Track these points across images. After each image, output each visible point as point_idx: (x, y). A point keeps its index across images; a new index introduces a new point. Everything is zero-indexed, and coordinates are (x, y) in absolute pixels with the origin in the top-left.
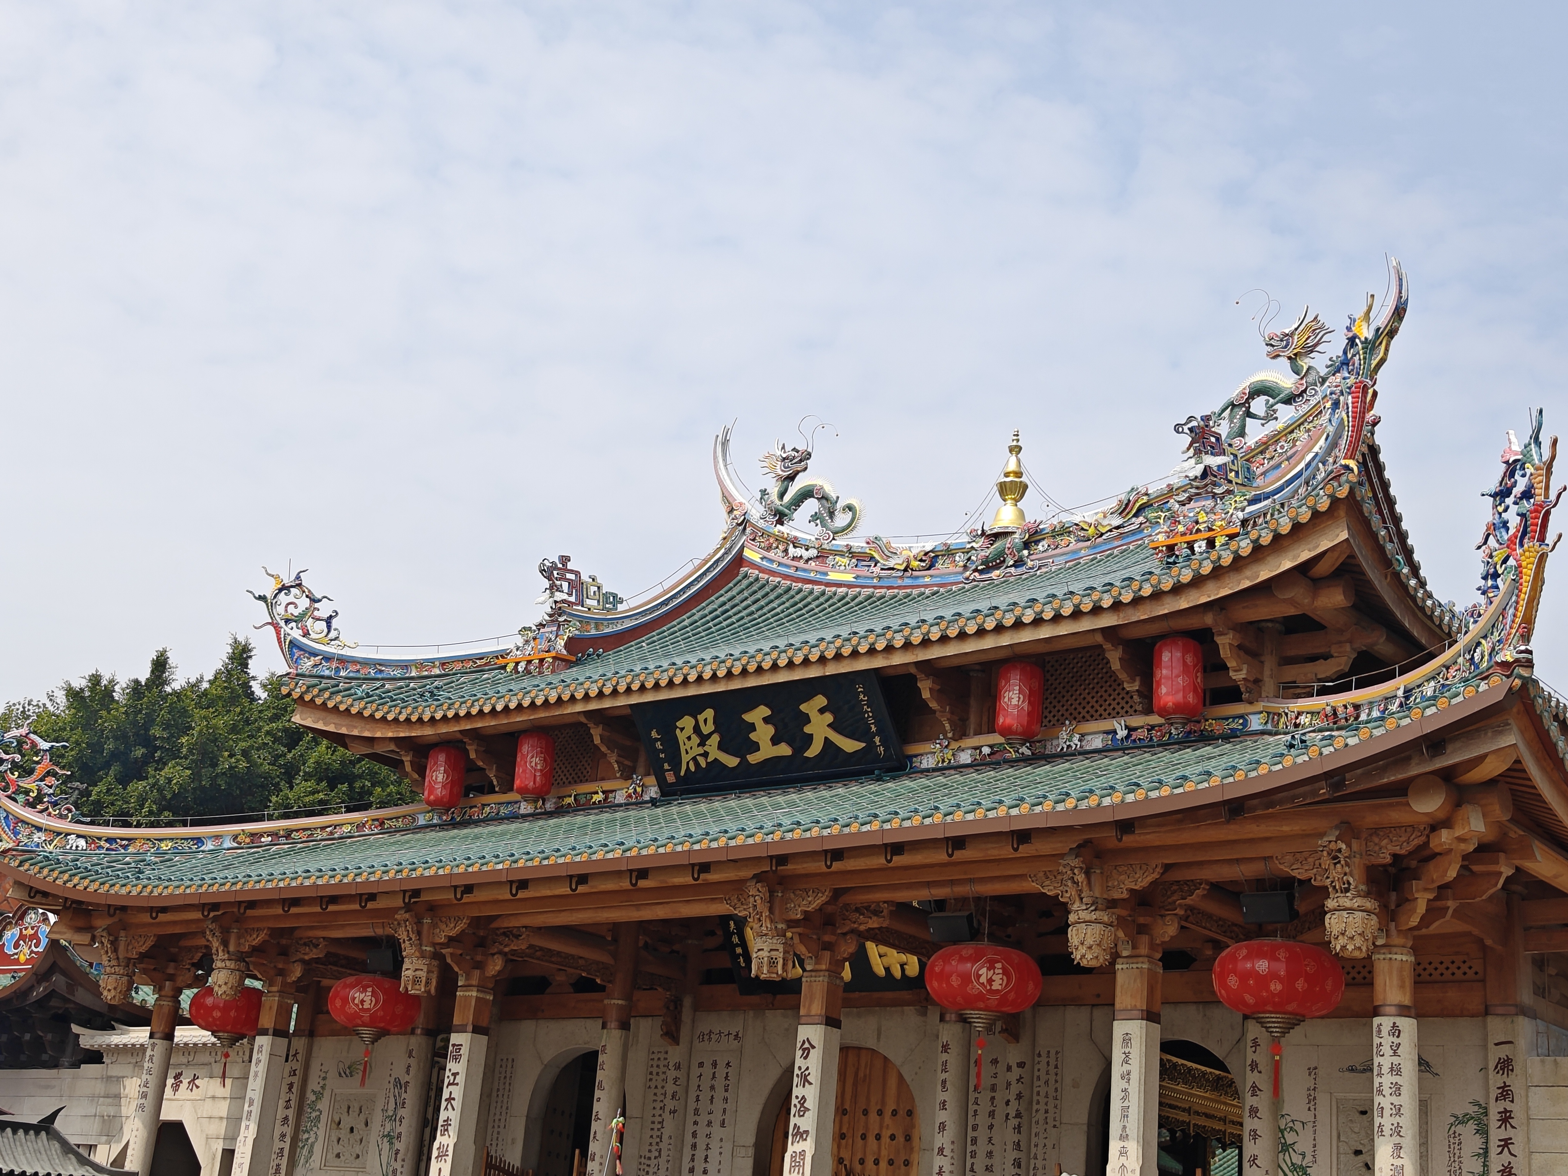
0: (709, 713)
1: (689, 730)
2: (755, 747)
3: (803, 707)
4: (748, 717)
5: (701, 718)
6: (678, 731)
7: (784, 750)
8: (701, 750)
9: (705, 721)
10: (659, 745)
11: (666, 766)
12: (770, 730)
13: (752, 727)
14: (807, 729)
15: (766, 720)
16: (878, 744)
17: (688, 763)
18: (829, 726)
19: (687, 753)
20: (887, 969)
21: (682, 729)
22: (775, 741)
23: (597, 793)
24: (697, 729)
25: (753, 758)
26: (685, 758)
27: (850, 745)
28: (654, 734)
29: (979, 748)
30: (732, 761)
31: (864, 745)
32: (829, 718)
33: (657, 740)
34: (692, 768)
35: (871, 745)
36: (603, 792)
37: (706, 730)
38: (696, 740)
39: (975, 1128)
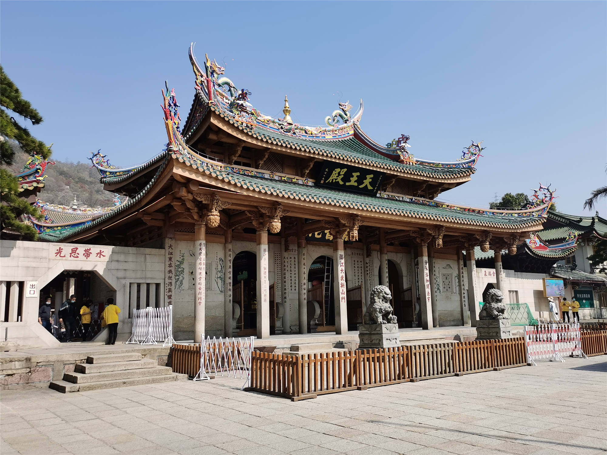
0: (345, 170)
1: (337, 172)
2: (350, 181)
3: (367, 176)
4: (353, 174)
5: (342, 170)
7: (356, 184)
8: (336, 178)
10: (326, 173)
11: (323, 179)
12: (356, 179)
13: (353, 176)
14: (364, 181)
15: (357, 176)
17: (330, 180)
18: (369, 182)
21: (335, 171)
22: (355, 182)
23: (294, 179)
24: (339, 173)
25: (347, 184)
26: (331, 178)
27: (370, 188)
28: (327, 170)
29: (389, 195)
30: (341, 183)
32: (371, 180)
35: (374, 189)
36: (296, 179)
37: (341, 173)
38: (337, 175)
39: (358, 276)
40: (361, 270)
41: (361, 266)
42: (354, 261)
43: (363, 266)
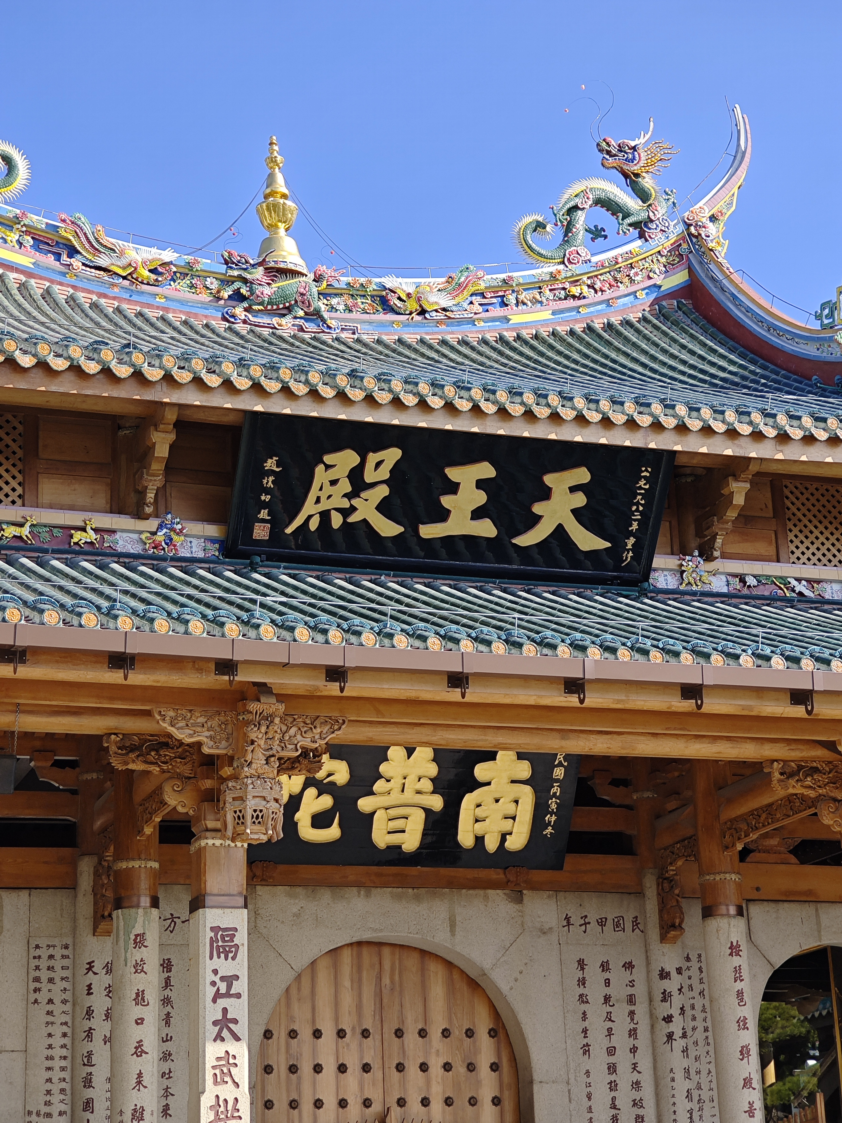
1: (341, 471)
2: (442, 515)
3: (549, 479)
4: (453, 473)
5: (373, 458)
6: (320, 469)
7: (487, 529)
8: (345, 504)
9: (378, 464)
10: (269, 482)
12: (481, 498)
13: (453, 488)
14: (538, 508)
15: (481, 484)
16: (629, 546)
17: (310, 517)
18: (574, 511)
19: (318, 500)
20: (480, 840)
21: (328, 467)
22: (477, 514)
23: (84, 529)
25: (430, 531)
26: (309, 508)
27: (588, 541)
28: (271, 464)
29: (741, 577)
30: (389, 529)
31: (609, 545)
32: (580, 500)
33: (272, 472)
34: (314, 524)
35: (619, 547)
36: (96, 530)
37: (369, 476)
38: (346, 487)
39: (611, 1051)
40: (632, 1013)
41: (630, 991)
42: (581, 964)
43: (640, 991)
